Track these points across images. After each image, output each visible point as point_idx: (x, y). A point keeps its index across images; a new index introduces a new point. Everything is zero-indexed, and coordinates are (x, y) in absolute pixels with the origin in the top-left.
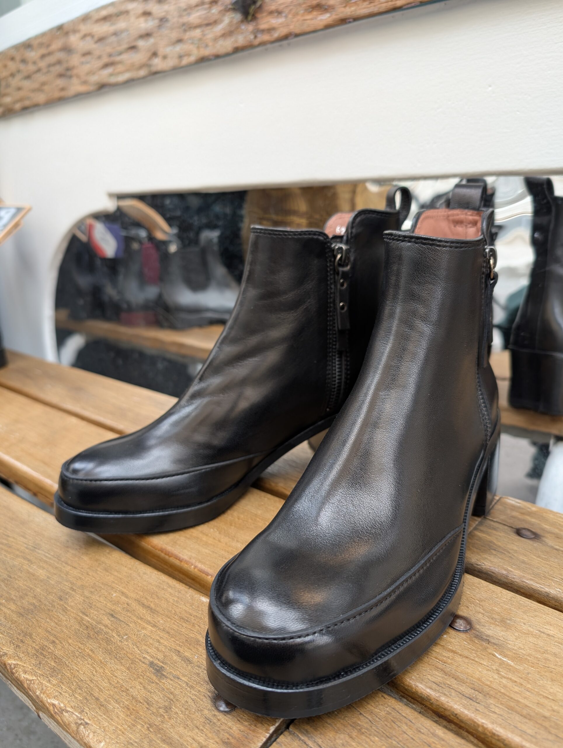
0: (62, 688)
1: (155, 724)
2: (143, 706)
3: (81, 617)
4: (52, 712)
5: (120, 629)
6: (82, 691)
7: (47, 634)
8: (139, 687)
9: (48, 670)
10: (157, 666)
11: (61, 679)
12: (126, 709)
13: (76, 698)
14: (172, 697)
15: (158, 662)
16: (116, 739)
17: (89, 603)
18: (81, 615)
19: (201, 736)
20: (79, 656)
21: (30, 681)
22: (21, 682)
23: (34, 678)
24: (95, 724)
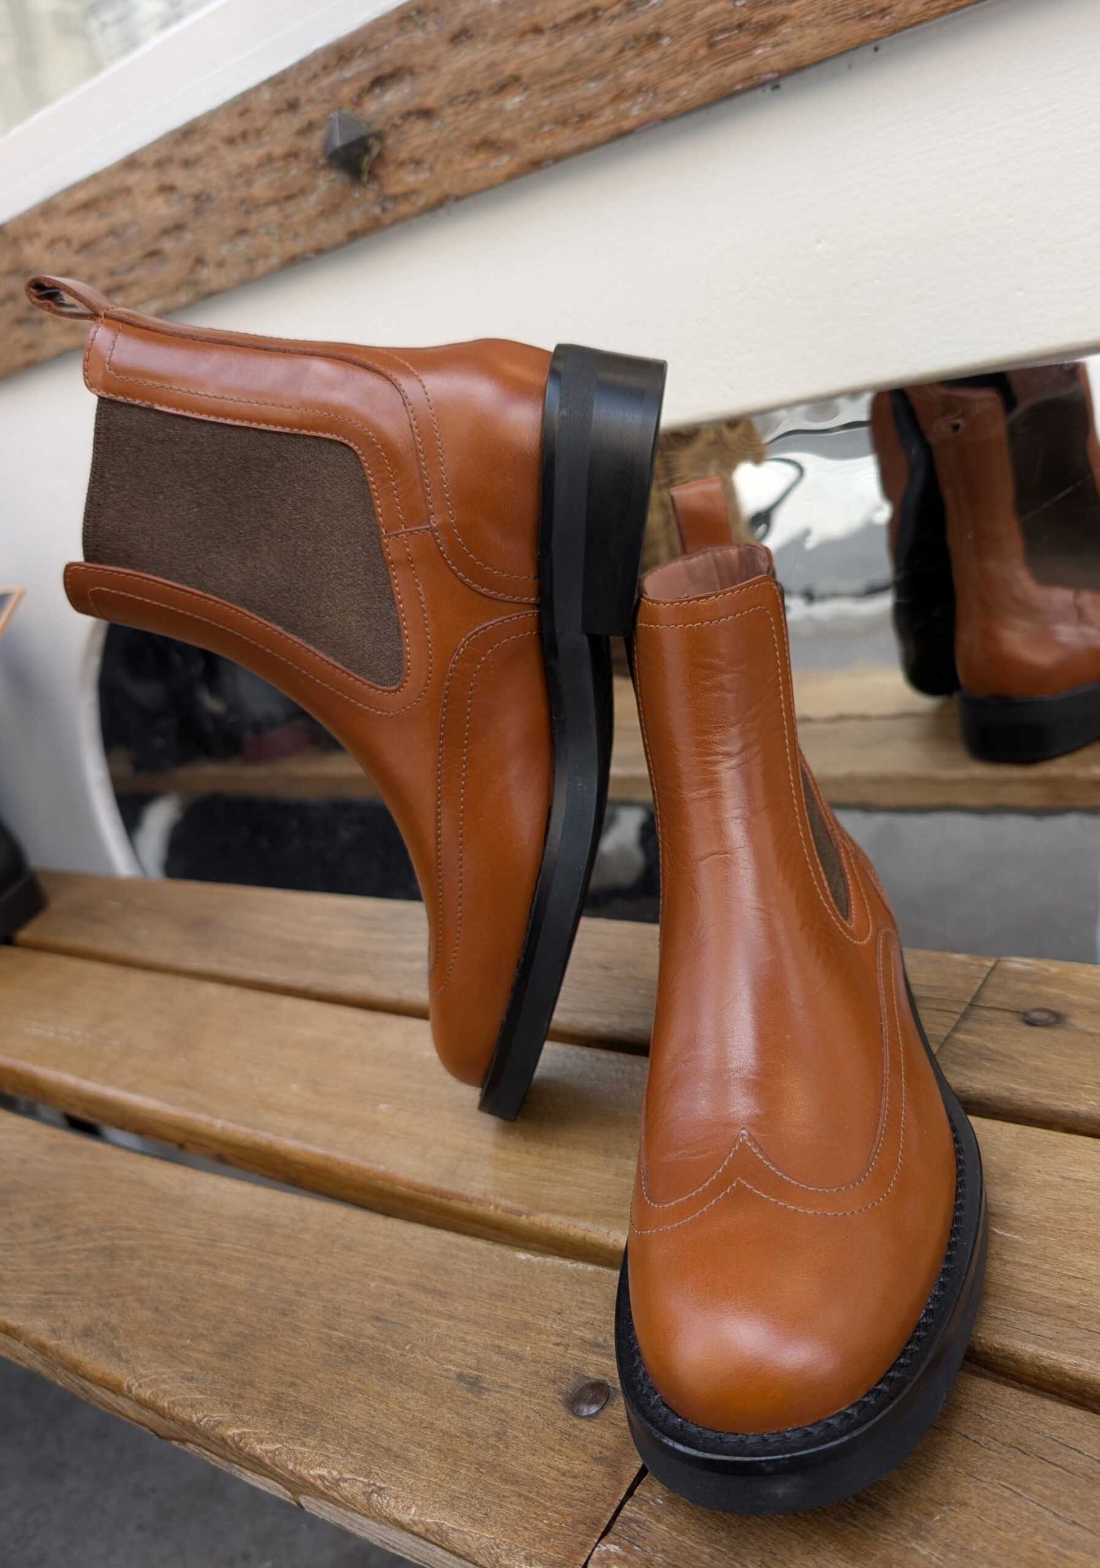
0: (327, 1448)
1: (488, 1462)
2: (462, 1441)
3: (328, 1335)
4: (322, 1488)
5: (396, 1336)
6: (361, 1444)
7: (278, 1375)
8: (450, 1416)
9: (297, 1429)
10: (470, 1378)
11: (322, 1436)
12: (436, 1451)
13: (354, 1457)
14: (503, 1416)
15: (470, 1371)
16: (432, 1497)
17: (334, 1308)
18: (326, 1331)
19: (560, 1459)
20: (341, 1393)
21: (273, 1452)
22: (257, 1459)
23: (278, 1446)
24: (394, 1485)
